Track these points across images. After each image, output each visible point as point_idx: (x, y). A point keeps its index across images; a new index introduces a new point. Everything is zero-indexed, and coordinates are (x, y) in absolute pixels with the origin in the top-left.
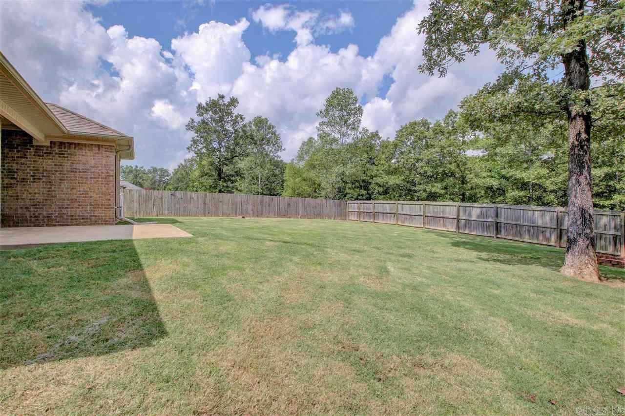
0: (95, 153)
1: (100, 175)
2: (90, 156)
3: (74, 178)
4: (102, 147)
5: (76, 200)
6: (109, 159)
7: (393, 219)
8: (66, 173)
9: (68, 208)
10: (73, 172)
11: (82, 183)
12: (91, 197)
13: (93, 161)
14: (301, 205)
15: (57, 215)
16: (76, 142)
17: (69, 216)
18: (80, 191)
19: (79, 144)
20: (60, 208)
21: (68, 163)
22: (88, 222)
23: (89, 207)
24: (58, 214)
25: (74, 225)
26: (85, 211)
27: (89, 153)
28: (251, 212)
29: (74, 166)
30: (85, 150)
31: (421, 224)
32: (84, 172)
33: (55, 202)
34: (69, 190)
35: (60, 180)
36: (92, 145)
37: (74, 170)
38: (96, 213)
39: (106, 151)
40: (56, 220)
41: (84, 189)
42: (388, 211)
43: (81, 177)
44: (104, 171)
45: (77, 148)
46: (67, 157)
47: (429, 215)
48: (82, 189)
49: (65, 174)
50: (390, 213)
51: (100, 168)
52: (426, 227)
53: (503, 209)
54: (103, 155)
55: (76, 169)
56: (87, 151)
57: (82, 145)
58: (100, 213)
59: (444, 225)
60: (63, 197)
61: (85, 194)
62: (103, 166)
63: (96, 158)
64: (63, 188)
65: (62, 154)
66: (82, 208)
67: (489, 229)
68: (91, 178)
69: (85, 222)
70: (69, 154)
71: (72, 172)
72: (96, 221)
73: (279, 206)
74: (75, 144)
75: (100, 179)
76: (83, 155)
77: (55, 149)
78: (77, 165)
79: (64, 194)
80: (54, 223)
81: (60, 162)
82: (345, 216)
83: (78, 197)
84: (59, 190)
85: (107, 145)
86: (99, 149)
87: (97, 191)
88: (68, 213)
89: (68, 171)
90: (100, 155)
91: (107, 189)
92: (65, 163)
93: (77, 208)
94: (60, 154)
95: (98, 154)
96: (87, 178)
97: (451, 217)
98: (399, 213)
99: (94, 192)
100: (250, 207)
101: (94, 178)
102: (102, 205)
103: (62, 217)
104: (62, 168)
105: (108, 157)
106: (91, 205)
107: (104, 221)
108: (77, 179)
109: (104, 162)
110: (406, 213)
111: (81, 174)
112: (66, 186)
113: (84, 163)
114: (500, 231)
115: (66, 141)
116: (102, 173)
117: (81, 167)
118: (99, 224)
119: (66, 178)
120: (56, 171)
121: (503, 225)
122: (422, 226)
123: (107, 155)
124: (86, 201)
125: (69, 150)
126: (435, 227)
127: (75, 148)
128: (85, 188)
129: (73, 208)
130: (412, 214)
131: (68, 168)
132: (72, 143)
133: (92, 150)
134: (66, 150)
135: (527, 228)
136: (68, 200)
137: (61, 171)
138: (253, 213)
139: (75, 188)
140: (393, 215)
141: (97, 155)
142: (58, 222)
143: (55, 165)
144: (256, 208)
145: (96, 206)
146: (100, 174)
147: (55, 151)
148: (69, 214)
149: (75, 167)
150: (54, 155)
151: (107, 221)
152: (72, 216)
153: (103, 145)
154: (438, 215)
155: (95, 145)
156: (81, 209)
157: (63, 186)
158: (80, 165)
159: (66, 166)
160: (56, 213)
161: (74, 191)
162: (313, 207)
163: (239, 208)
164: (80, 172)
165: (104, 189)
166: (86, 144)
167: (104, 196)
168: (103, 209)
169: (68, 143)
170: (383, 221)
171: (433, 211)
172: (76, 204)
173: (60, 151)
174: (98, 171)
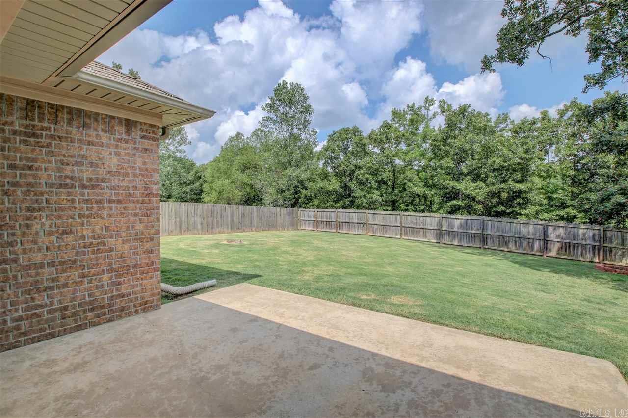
0: (120, 140)
1: (130, 195)
2: (108, 146)
3: (69, 204)
4: (136, 126)
5: (75, 262)
6: (149, 156)
7: (362, 230)
8: (44, 189)
9: (51, 288)
10: (66, 186)
11: (88, 217)
12: (111, 250)
13: (115, 160)
14: (255, 214)
15: (20, 313)
16: (75, 105)
17: (56, 310)
18: (83, 237)
19: (79, 110)
20: (29, 292)
21: (50, 162)
22: (104, 314)
23: (105, 277)
24: (24, 310)
25: (72, 331)
26: (97, 287)
27: (105, 138)
28: (199, 227)
29: (68, 171)
30: (96, 130)
31: (397, 235)
32: (93, 187)
33: (15, 277)
34: (54, 238)
35: (29, 209)
36: (113, 118)
37: (68, 181)
38: (124, 289)
39: (143, 137)
40: (18, 328)
41: (93, 231)
42: (356, 221)
43: (87, 201)
44: (140, 185)
45: (75, 123)
46: (49, 145)
47: (407, 225)
48: (87, 232)
49: (42, 194)
50: (357, 223)
51: (131, 178)
52: (403, 237)
53: (490, 222)
54: (137, 146)
55: (72, 178)
56: (101, 133)
57: (88, 115)
58: (133, 286)
59: (425, 236)
60: (38, 257)
61: (98, 245)
62: (138, 171)
63: (123, 152)
64: (37, 233)
65: (34, 135)
66: (90, 282)
67: (475, 240)
68: (110, 201)
69: (98, 316)
70: (52, 137)
71: (61, 186)
72: (123, 309)
73: (232, 216)
74: (70, 110)
75: (131, 204)
76: (90, 143)
77: (9, 119)
78: (75, 168)
79: (40, 250)
80: (11, 340)
81: (28, 159)
82: (297, 225)
83: (77, 254)
84: (25, 239)
85: (145, 124)
86: (128, 132)
87: (124, 234)
88: (52, 303)
89: (52, 186)
90: (130, 146)
91: (147, 227)
92: (44, 162)
93: (76, 283)
94: (26, 134)
95: (127, 142)
96: (99, 202)
97: (432, 228)
98: (369, 222)
99: (118, 235)
100: (198, 220)
101: (119, 202)
102: (135, 266)
103: (38, 316)
104: (34, 176)
105: (147, 150)
106: (111, 270)
107: (141, 305)
108: (77, 205)
109: (139, 163)
110: (378, 223)
111: (86, 191)
112: (47, 227)
113: (92, 164)
114: (487, 242)
115: (45, 98)
116: (136, 188)
117: (86, 173)
118: (129, 314)
119: (44, 204)
120: (16, 184)
121: (489, 236)
122: (399, 237)
123: (146, 147)
124: (101, 261)
125: (53, 127)
126: (414, 237)
127: (70, 122)
128: (97, 228)
129: (65, 285)
130: (386, 224)
131: (49, 176)
132: (63, 107)
133: (111, 131)
134: (46, 124)
135: (514, 239)
136: (52, 264)
137: (30, 185)
138: (202, 228)
139: (71, 232)
140: (362, 225)
141: (124, 145)
142: (25, 334)
143: (12, 167)
144: (205, 220)
145: (121, 271)
146: (131, 191)
147: (12, 123)
148: (56, 306)
149: (69, 174)
150: (7, 135)
151: (146, 303)
152: (65, 308)
153: (136, 122)
154: (418, 226)
155: (120, 119)
156: (86, 286)
157: (36, 227)
158: (84, 168)
159: (46, 169)
160: (17, 310)
161: (69, 239)
162: (267, 217)
163: (185, 222)
164: (84, 187)
165: (140, 227)
166: (97, 114)
167: (138, 244)
168: (138, 276)
169: (51, 106)
170: (348, 231)
171: (412, 222)
172: (75, 274)
173: (26, 126)
174: (124, 184)
